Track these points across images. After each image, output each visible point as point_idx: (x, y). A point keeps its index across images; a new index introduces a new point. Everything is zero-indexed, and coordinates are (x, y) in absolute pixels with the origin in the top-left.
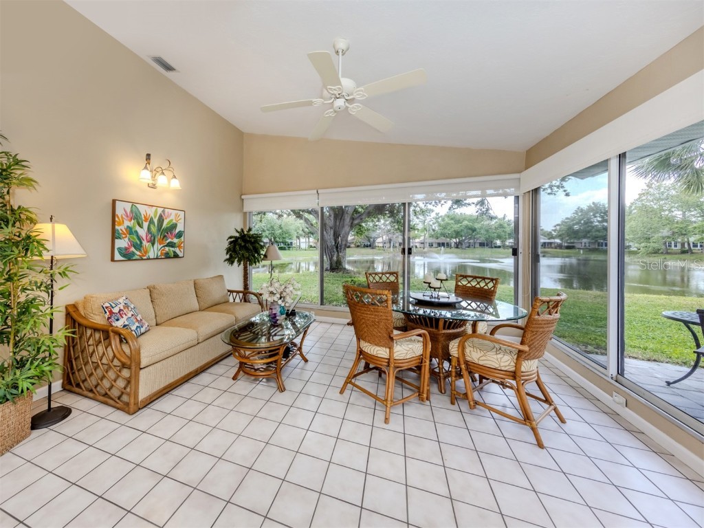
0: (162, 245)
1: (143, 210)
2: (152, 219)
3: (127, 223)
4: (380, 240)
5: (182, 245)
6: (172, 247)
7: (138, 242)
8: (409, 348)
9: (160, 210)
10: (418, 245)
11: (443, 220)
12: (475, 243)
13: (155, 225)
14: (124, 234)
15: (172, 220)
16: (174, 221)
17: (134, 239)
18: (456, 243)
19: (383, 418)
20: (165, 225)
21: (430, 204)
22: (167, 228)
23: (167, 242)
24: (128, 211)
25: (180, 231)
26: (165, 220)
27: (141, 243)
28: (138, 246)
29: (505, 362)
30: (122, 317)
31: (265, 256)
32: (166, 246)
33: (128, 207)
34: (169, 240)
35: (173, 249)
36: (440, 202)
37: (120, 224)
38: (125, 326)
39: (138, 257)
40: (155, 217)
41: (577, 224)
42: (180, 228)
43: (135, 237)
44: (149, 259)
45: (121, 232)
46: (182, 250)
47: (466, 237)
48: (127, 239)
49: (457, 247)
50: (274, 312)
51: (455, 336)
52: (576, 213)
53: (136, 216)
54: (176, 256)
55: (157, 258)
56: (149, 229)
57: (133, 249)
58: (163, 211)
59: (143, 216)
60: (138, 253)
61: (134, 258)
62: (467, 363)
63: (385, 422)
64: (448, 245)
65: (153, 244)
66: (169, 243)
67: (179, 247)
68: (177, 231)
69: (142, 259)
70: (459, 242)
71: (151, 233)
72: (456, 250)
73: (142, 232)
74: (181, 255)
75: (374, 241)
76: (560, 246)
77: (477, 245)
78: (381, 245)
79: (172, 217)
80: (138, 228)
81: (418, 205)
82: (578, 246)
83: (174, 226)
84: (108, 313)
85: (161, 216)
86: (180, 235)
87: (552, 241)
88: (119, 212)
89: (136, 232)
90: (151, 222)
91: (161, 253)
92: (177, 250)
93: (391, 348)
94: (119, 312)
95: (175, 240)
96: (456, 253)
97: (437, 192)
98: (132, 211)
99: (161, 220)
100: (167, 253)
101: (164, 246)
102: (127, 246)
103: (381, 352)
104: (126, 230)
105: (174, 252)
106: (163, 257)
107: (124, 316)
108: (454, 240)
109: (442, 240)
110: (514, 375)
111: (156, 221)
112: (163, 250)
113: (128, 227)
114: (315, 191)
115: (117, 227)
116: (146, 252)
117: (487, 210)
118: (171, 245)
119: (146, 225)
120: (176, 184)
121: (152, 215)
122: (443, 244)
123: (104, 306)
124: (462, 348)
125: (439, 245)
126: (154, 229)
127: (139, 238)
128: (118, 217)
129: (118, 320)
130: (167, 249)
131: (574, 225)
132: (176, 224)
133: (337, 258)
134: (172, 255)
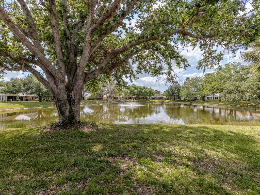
4: (105, 96)
10: (121, 98)
18: (135, 98)
72: (136, 101)
76: (165, 99)
82: (170, 98)
87: (163, 97)
109: (131, 96)
125: (129, 98)
133: (69, 112)
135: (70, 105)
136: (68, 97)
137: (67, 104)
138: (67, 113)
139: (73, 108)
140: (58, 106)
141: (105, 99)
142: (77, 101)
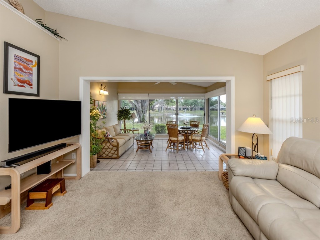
3: (97, 107)
4: (157, 106)
5: (106, 114)
8: (181, 138)
12: (198, 108)
18: (190, 108)
29: (199, 138)
31: (132, 117)
32: (103, 114)
42: (106, 108)
46: (106, 116)
47: (194, 105)
49: (191, 110)
51: (190, 135)
55: (102, 119)
58: (103, 102)
62: (192, 140)
64: (187, 109)
70: (192, 108)
75: (154, 107)
79: (105, 104)
83: (105, 107)
84: (107, 134)
85: (103, 104)
86: (106, 110)
88: (96, 104)
91: (102, 117)
93: (178, 138)
95: (105, 112)
96: (190, 113)
98: (98, 103)
103: (175, 139)
108: (190, 107)
109: (185, 107)
110: (201, 140)
111: (102, 106)
114: (148, 94)
120: (106, 93)
121: (101, 104)
122: (185, 108)
123: (106, 132)
124: (192, 137)
125: (184, 109)
126: (101, 109)
133: (143, 116)
134: (104, 117)
135: (143, 113)
136: (142, 109)
137: (142, 113)
138: (142, 117)
139: (144, 115)
140: (138, 113)
141: (156, 110)
142: (146, 111)
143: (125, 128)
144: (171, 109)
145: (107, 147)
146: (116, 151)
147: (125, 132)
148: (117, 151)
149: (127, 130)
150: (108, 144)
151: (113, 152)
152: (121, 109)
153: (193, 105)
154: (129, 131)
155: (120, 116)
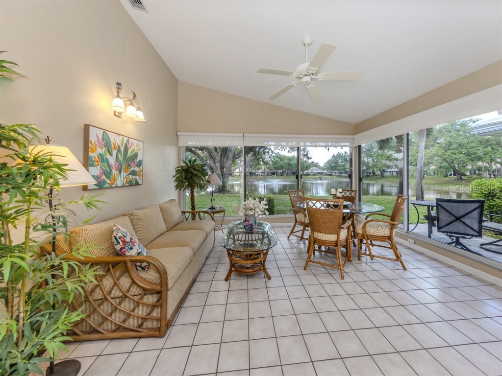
0: (127, 174)
1: (112, 137)
2: (119, 147)
3: (100, 151)
4: (237, 171)
5: (141, 173)
6: (135, 175)
7: (109, 170)
9: (126, 139)
10: (260, 174)
11: (274, 159)
12: (290, 173)
13: (121, 154)
14: (97, 162)
15: (134, 150)
16: (136, 151)
17: (105, 167)
18: (281, 173)
19: (340, 277)
20: (129, 154)
21: (278, 148)
22: (131, 157)
23: (131, 170)
24: (101, 137)
25: (140, 161)
26: (129, 149)
27: (111, 171)
28: (108, 174)
30: (135, 246)
31: (209, 182)
32: (130, 174)
33: (100, 133)
34: (132, 169)
35: (134, 177)
36: (283, 147)
37: (93, 151)
38: (139, 254)
39: (108, 185)
40: (122, 146)
41: (333, 163)
42: (139, 158)
43: (106, 165)
44: (117, 187)
45: (94, 159)
46: (141, 178)
47: (286, 169)
48: (99, 167)
49: (281, 175)
50: (250, 223)
52: (333, 157)
53: (106, 143)
54: (137, 184)
55: (123, 186)
56: (117, 157)
57: (104, 177)
58: (128, 141)
59: (112, 144)
60: (108, 181)
61: (105, 186)
63: (342, 279)
64: (277, 174)
65: (120, 172)
66: (132, 171)
67: (139, 175)
68: (138, 160)
69: (112, 187)
70: (283, 172)
71: (118, 162)
72: (281, 177)
73: (112, 160)
74: (140, 183)
75: (234, 171)
76: (326, 174)
77: (291, 174)
78: (238, 174)
79: (134, 147)
80: (108, 156)
81: (271, 148)
82: (333, 174)
83: (136, 155)
84: (121, 243)
85: (126, 145)
86: (139, 164)
87: (323, 171)
88: (93, 138)
89: (107, 159)
90: (119, 150)
91: (126, 181)
92: (137, 178)
93: (338, 234)
94: (131, 241)
95: (137, 169)
96: (281, 179)
97: (282, 142)
98: (103, 138)
99: (126, 149)
100: (131, 181)
101: (128, 175)
102: (99, 174)
103: (332, 238)
104: (98, 157)
105: (136, 180)
106: (127, 185)
107: (135, 244)
108: (280, 171)
109: (274, 171)
110: (390, 237)
111: (122, 149)
112: (128, 178)
113: (100, 154)
114: (242, 135)
115: (91, 154)
116: (115, 180)
117: (307, 154)
118: (133, 173)
119: (114, 152)
120: (140, 116)
121: (120, 144)
122: (274, 174)
123: (117, 237)
124: (365, 228)
126: (121, 158)
127: (109, 166)
128: (92, 144)
129: (131, 249)
130: (130, 177)
131: (332, 163)
132: (137, 154)
134: (134, 182)
135: (223, 178)
139: (225, 181)
142: (227, 175)
143: (193, 207)
144: (256, 174)
145: (120, 294)
146: (154, 307)
147: (194, 218)
148: (161, 306)
149: (199, 212)
150: (125, 282)
151: (141, 311)
152: (184, 165)
153: (284, 168)
154: (202, 214)
155: (181, 179)
